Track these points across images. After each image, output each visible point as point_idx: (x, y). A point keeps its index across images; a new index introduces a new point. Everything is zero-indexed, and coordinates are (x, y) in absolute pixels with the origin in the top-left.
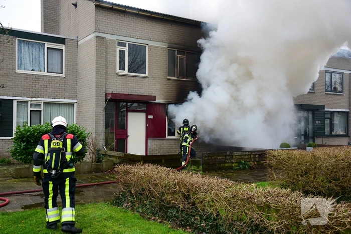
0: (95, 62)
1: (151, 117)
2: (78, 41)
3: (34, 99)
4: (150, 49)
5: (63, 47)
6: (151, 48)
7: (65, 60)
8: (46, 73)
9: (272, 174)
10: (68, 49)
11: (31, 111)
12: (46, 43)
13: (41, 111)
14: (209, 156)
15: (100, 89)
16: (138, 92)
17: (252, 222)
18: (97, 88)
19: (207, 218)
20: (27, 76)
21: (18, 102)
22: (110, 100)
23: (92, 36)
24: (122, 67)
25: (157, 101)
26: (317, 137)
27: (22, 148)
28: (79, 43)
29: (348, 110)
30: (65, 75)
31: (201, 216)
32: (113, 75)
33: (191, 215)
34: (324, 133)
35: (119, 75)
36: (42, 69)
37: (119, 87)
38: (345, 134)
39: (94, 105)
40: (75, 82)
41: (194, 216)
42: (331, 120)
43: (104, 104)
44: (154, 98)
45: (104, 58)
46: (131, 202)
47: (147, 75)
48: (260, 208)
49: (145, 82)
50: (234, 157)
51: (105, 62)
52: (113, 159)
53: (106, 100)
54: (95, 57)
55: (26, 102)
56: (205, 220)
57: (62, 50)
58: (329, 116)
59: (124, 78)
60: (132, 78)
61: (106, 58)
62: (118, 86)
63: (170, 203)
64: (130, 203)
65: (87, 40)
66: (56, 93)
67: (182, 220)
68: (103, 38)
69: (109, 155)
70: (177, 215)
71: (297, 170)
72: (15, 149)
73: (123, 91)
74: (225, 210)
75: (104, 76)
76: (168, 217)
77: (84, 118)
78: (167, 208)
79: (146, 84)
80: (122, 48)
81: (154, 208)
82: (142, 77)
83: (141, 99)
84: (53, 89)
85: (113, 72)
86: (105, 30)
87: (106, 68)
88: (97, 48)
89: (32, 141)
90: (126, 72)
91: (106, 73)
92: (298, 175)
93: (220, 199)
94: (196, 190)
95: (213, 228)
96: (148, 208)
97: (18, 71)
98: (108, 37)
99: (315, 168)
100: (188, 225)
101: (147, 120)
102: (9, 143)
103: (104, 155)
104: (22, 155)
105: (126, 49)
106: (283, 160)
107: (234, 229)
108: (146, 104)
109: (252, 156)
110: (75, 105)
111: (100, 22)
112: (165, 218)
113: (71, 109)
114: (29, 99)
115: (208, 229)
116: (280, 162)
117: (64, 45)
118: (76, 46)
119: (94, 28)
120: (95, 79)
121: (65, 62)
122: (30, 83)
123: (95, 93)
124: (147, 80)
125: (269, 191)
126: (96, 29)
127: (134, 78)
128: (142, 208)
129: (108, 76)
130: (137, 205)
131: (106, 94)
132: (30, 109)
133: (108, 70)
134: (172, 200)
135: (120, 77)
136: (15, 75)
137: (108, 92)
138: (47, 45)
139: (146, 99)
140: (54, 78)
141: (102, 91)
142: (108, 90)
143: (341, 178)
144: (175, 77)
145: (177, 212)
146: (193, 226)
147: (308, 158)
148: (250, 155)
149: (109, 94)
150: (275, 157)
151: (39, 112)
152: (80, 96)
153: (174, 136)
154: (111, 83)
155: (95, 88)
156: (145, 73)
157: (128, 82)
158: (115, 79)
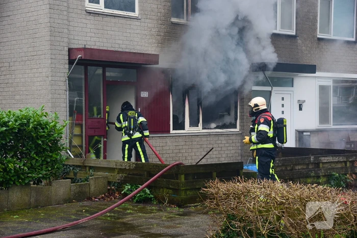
1: (145, 94)
14: (283, 165)
15: (58, 39)
18: (53, 38)
22: (81, 62)
32: (79, 12)
35: (90, 13)
44: (156, 58)
47: (136, 14)
49: (135, 27)
50: (321, 165)
52: (107, 174)
53: (71, 62)
59: (100, 18)
60: (113, 20)
62: (89, 34)
69: (90, 167)
73: (98, 44)
77: (17, 97)
79: (137, 32)
82: (129, 18)
85: (80, 7)
90: (101, 7)
101: (139, 100)
103: (79, 166)
108: (135, 70)
109: (348, 164)
120: (47, 20)
124: (137, 23)
127: (116, 20)
129: (71, 15)
131: (70, 50)
135: (91, 17)
137: (73, 46)
141: (62, 44)
142: (74, 41)
144: (183, 18)
148: (345, 162)
149: (78, 50)
153: (184, 129)
154: (77, 29)
155: (48, 38)
156: (134, 11)
157: (105, 28)
158: (84, 21)
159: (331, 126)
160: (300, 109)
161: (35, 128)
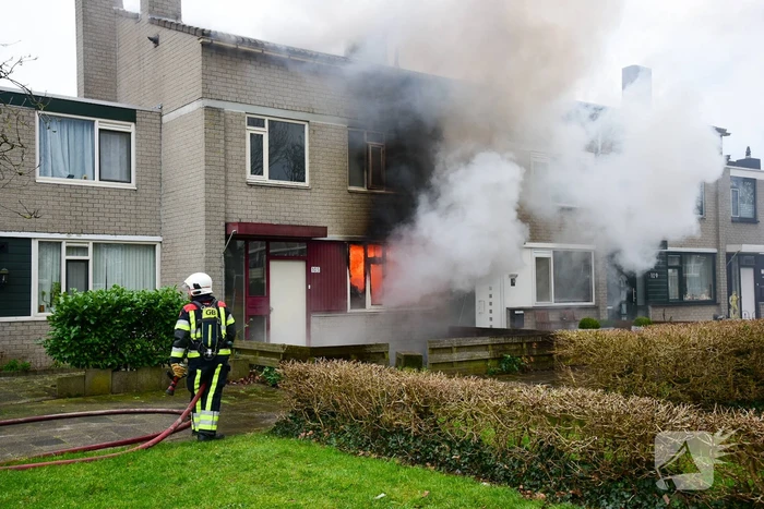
0: (203, 158)
1: (316, 270)
2: (161, 116)
3: (74, 236)
4: (313, 132)
5: (131, 128)
6: (316, 128)
7: (137, 155)
8: (97, 183)
9: (568, 375)
10: (142, 133)
11: (67, 261)
12: (97, 120)
13: (87, 261)
15: (214, 213)
16: (289, 218)
17: (542, 443)
18: (208, 213)
19: (462, 445)
20: (60, 190)
21: (41, 243)
22: (236, 237)
23: (196, 106)
24: (257, 170)
25: (330, 237)
26: (653, 307)
27: (72, 336)
28: (165, 119)
29: (715, 251)
30: (137, 185)
31: (450, 443)
32: (239, 184)
33: (433, 443)
34: (668, 297)
35: (251, 185)
36: (89, 174)
37: (251, 210)
38: (708, 298)
39: (201, 247)
40: (158, 200)
41: (438, 444)
42: (681, 270)
43: (221, 246)
44: (324, 231)
45: (222, 151)
46: (313, 429)
47: (307, 183)
48: (554, 420)
49: (304, 198)
50: (490, 348)
51: (222, 160)
52: (248, 356)
53: (227, 236)
54: (203, 149)
55: (58, 244)
56: (458, 448)
57: (130, 133)
58: (676, 263)
59: (262, 190)
60: (278, 191)
61: (226, 150)
62: (250, 208)
63: (391, 424)
64: (311, 432)
65: (185, 114)
66: (119, 224)
67: (416, 453)
68: (219, 111)
69: (238, 349)
70: (406, 444)
71: (612, 365)
72: (55, 340)
73: (260, 217)
74: (495, 427)
75: (223, 187)
76: (388, 450)
77: (178, 275)
78: (386, 435)
79: (307, 202)
80: (257, 130)
81: (362, 437)
82: (298, 188)
83: (297, 233)
84: (113, 215)
85: (240, 180)
86: (221, 93)
87: (226, 171)
88: (208, 131)
89: (92, 323)
90: (265, 178)
91: (226, 181)
92: (614, 375)
93: (486, 411)
94: (442, 399)
95: (473, 461)
96: (350, 438)
97: (40, 179)
98: (229, 108)
99: (645, 360)
100: (428, 461)
101: (309, 276)
102: (22, 328)
104: (72, 351)
105: (264, 132)
106: (588, 347)
107: (511, 459)
108: (306, 245)
109: (525, 346)
110: (158, 248)
111: (212, 78)
112: (384, 451)
113: (149, 256)
114: (64, 236)
115: (465, 464)
116: (581, 352)
117: (133, 124)
118: (158, 126)
119: (201, 90)
120: (203, 195)
121: (137, 159)
122: (65, 204)
123: (203, 223)
124: (307, 194)
125: (567, 394)
126: (203, 93)
127: (282, 191)
128: (338, 438)
129: (229, 188)
130: (326, 434)
131: (226, 225)
132: (65, 257)
133: (230, 175)
134: (396, 420)
135: (253, 190)
136: (34, 188)
137: (230, 221)
138: (99, 124)
139: (305, 234)
140: (114, 193)
141: (218, 219)
142: (231, 215)
143: (692, 379)
144: (363, 186)
145: (407, 439)
146: (437, 461)
147: (632, 343)
148: (522, 344)
149: (234, 224)
150: (573, 342)
151: (83, 264)
152: (168, 228)
153: (365, 307)
154: (236, 202)
155: (204, 213)
156: (303, 181)
157: (269, 200)
158: (244, 194)
159: (552, 303)
160: (513, 284)
161: (164, 308)
